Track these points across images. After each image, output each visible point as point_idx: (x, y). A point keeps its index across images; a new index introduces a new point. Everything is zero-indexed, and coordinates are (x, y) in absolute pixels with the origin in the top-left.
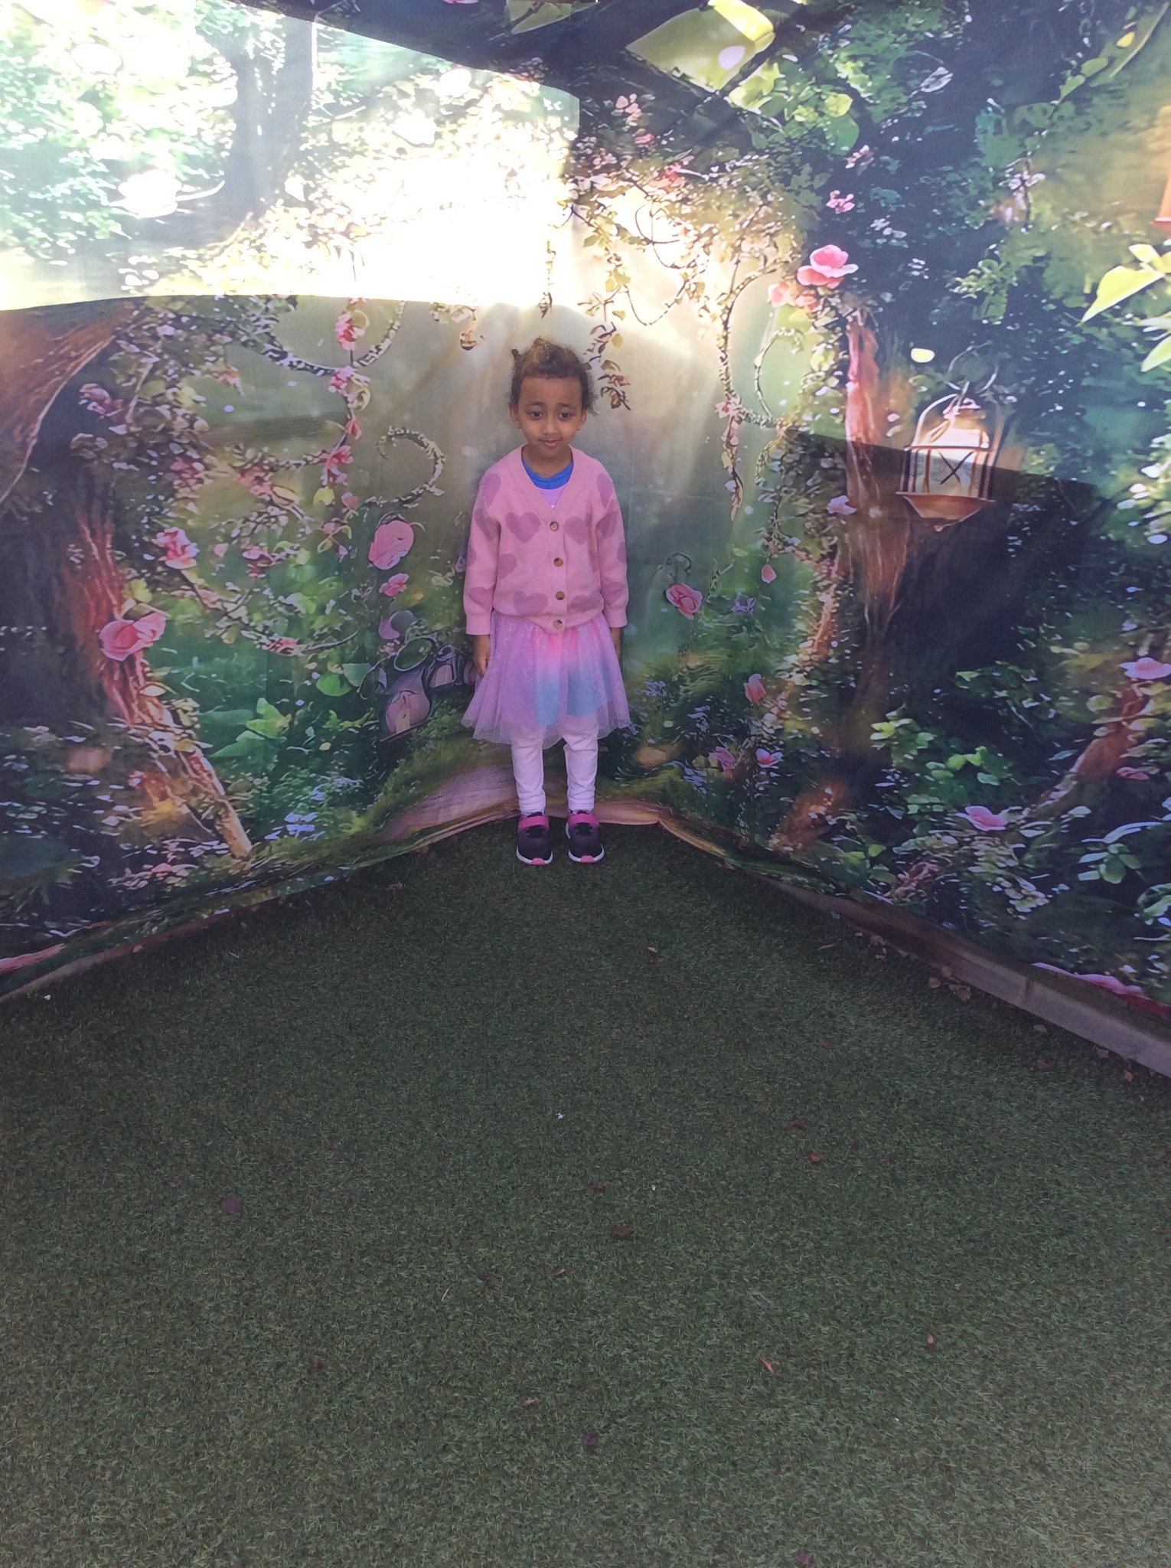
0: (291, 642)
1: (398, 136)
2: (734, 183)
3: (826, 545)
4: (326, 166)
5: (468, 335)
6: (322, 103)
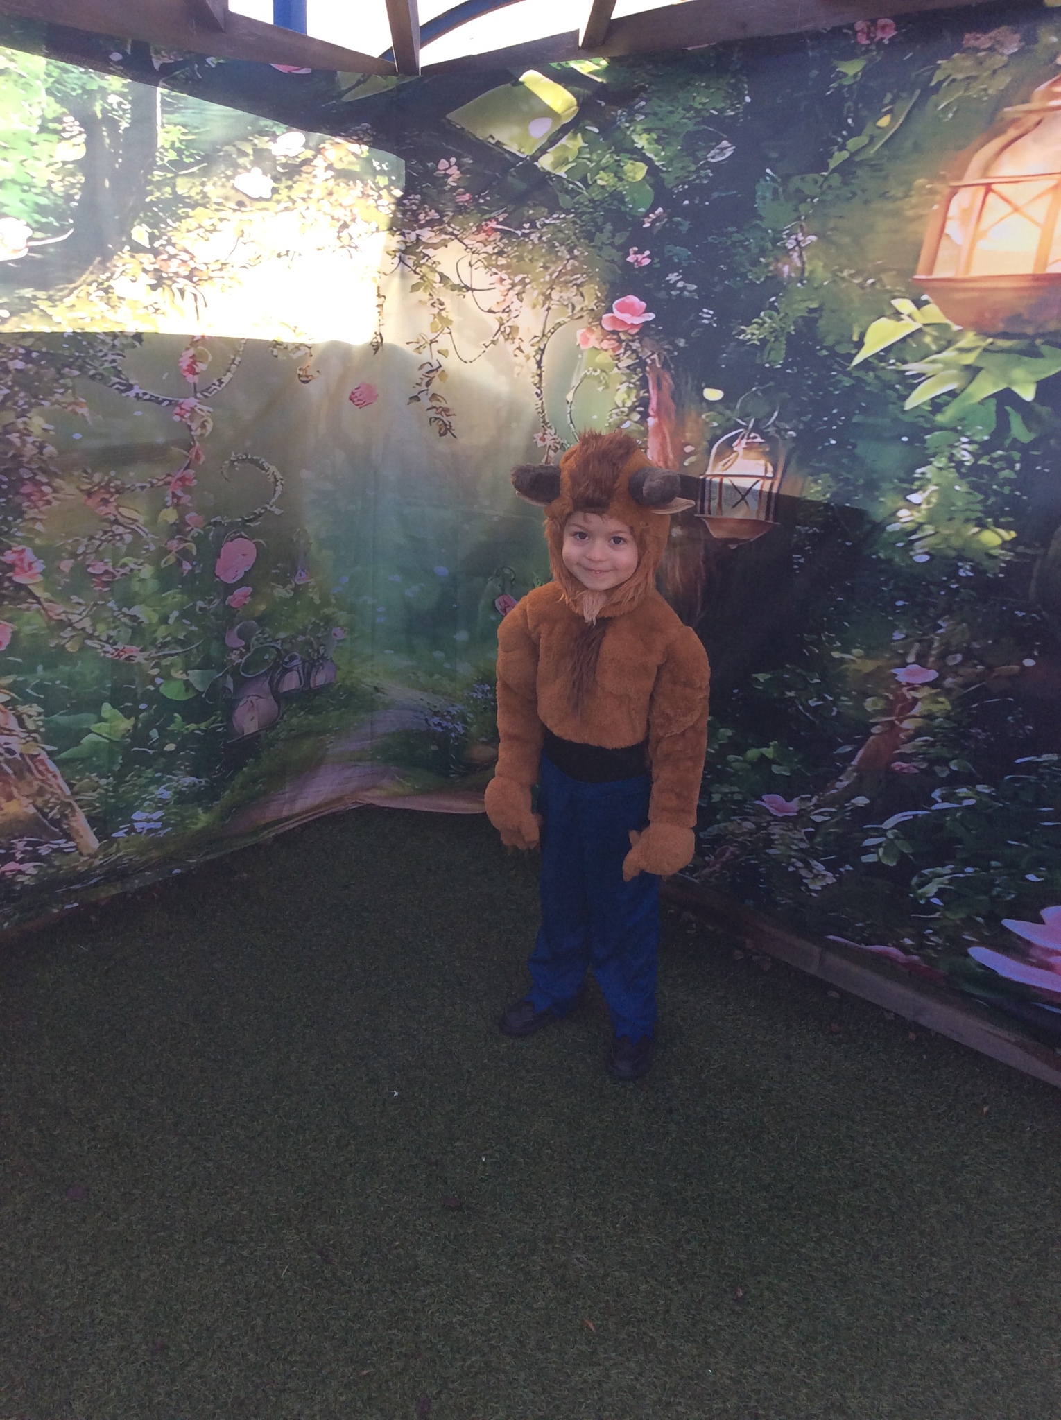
0: (134, 650)
1: (237, 190)
2: (544, 238)
4: (170, 217)
5: (305, 370)
6: (166, 159)
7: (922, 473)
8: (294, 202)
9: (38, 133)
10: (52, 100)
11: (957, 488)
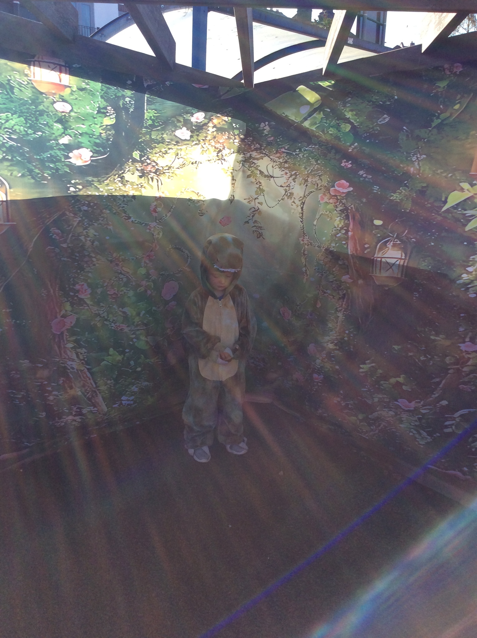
0: (124, 326)
1: (176, 136)
2: (305, 156)
3: (341, 293)
4: (149, 148)
5: (201, 211)
6: (148, 124)
7: (473, 258)
8: (199, 141)
9: (97, 114)
10: (103, 100)
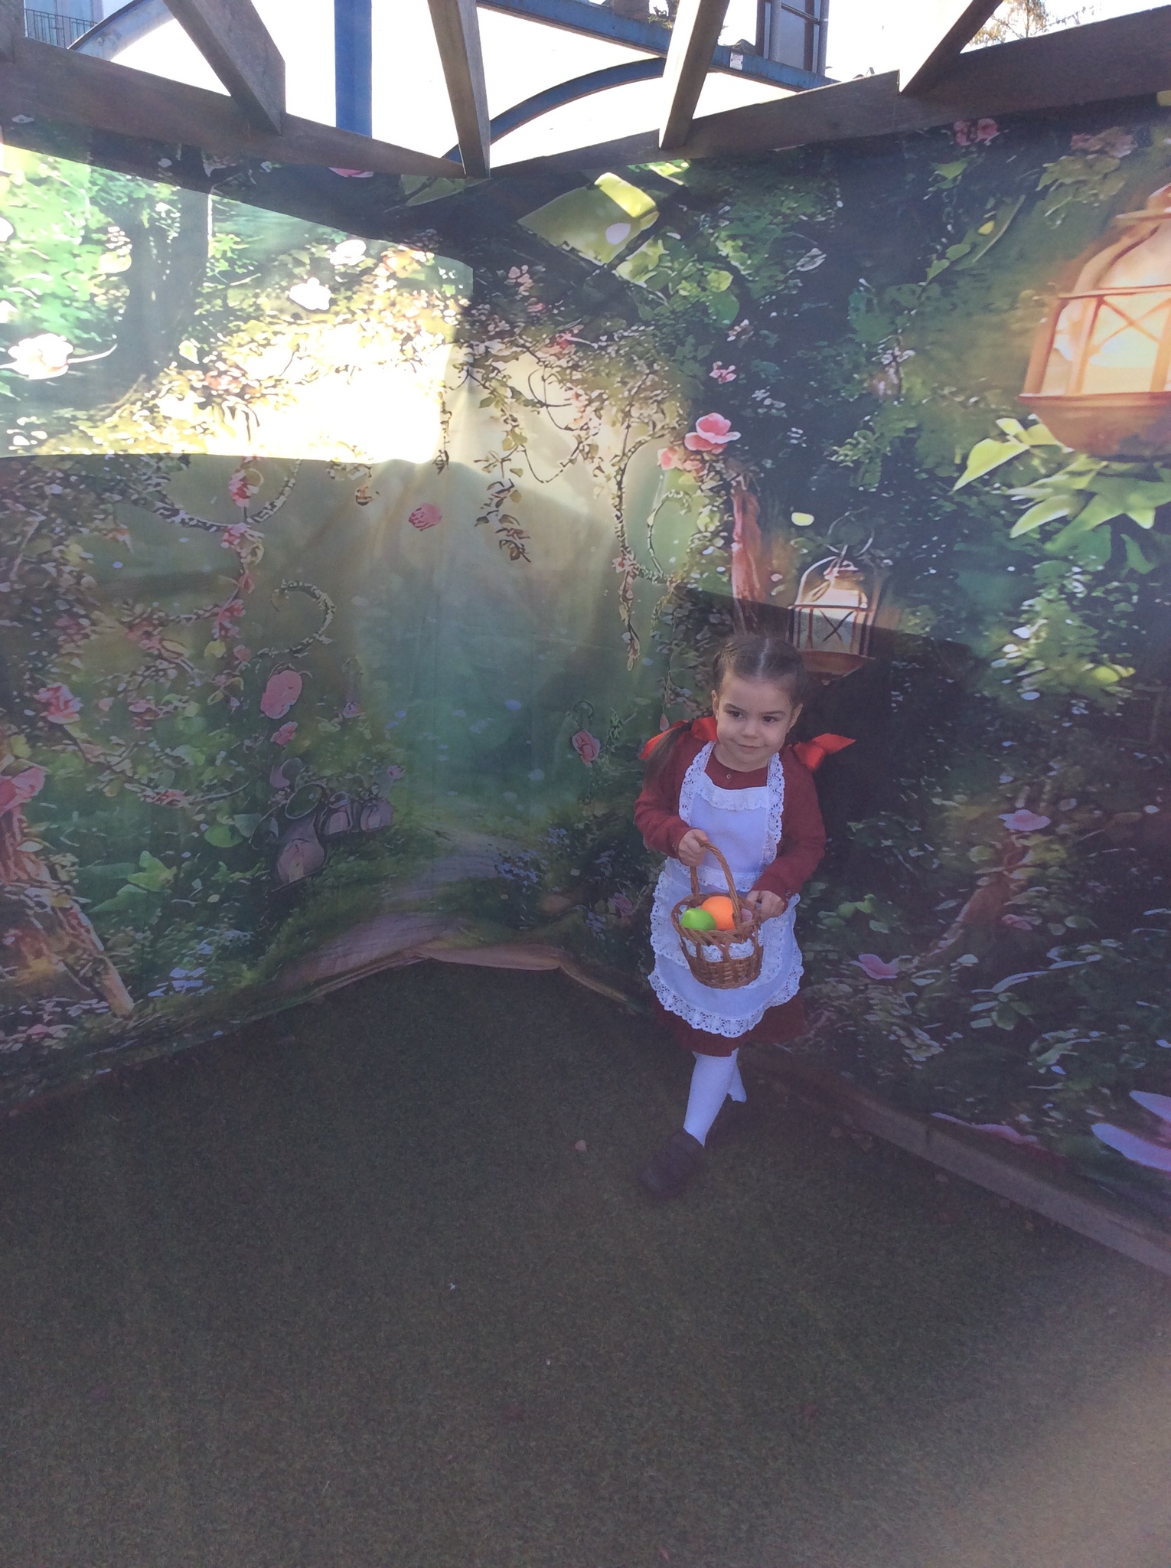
0: (177, 794)
1: (293, 302)
2: (621, 352)
4: (220, 331)
5: (363, 492)
6: (217, 270)
7: (1031, 606)
8: (353, 313)
9: (81, 244)
10: (96, 209)
11: (1069, 621)
